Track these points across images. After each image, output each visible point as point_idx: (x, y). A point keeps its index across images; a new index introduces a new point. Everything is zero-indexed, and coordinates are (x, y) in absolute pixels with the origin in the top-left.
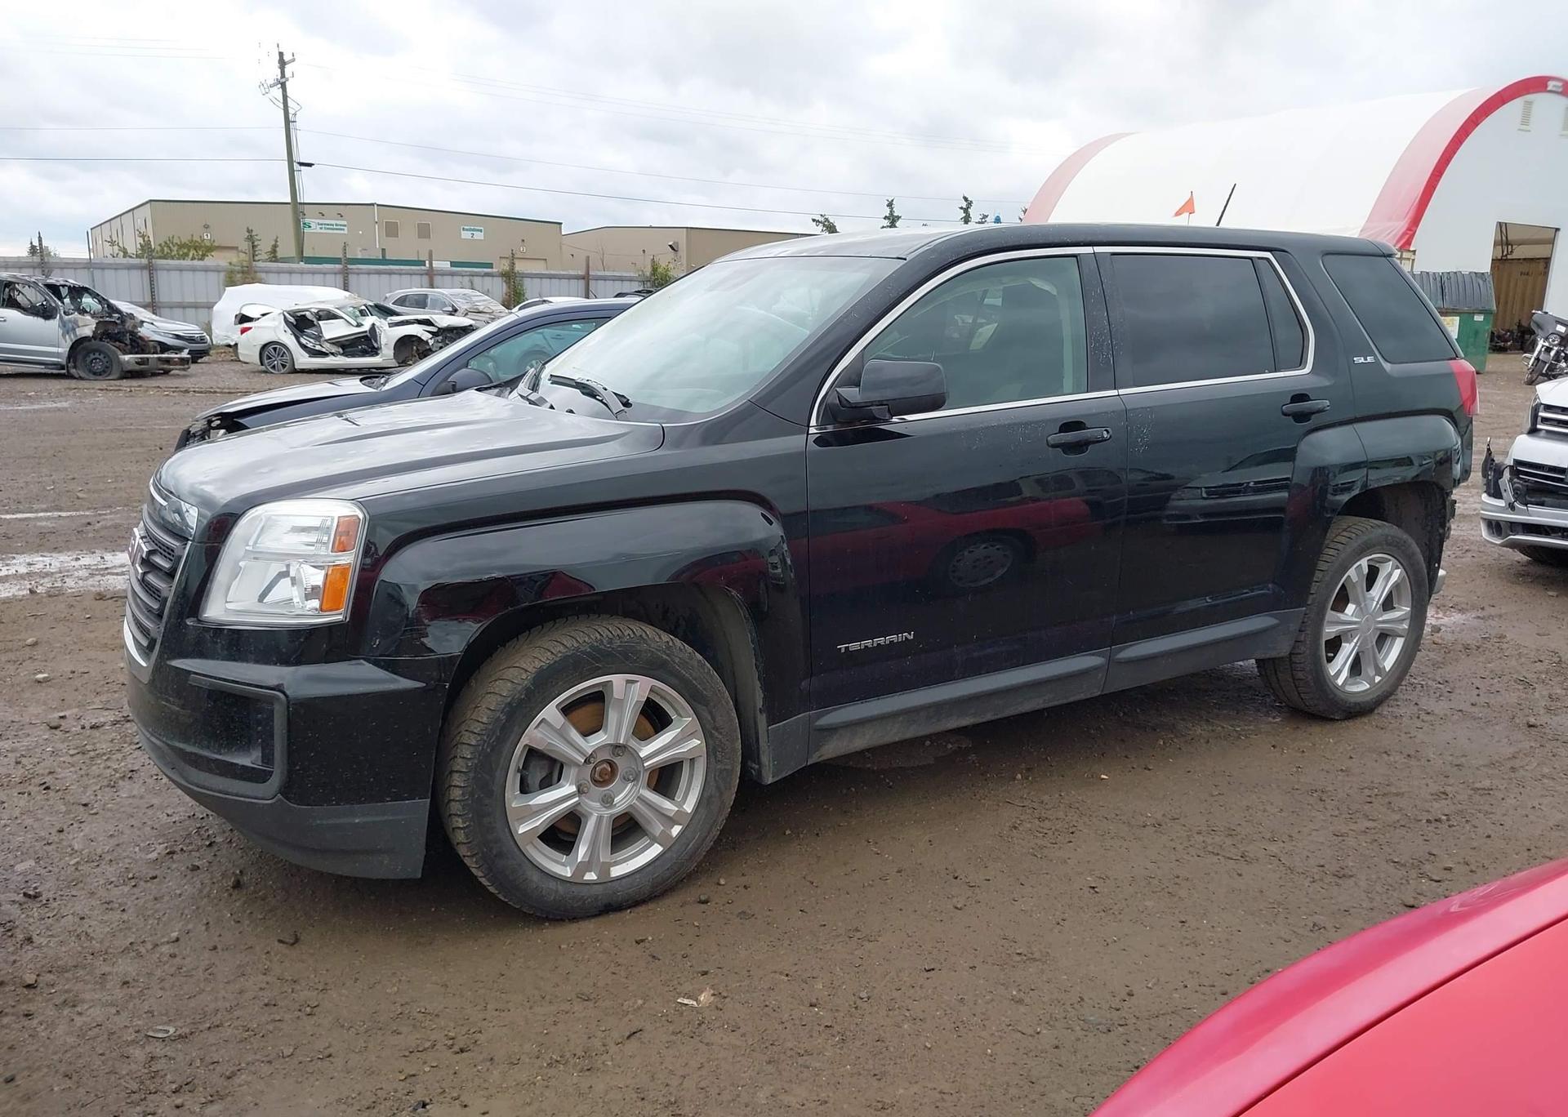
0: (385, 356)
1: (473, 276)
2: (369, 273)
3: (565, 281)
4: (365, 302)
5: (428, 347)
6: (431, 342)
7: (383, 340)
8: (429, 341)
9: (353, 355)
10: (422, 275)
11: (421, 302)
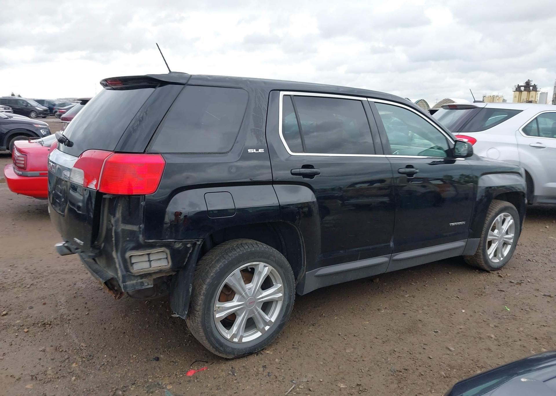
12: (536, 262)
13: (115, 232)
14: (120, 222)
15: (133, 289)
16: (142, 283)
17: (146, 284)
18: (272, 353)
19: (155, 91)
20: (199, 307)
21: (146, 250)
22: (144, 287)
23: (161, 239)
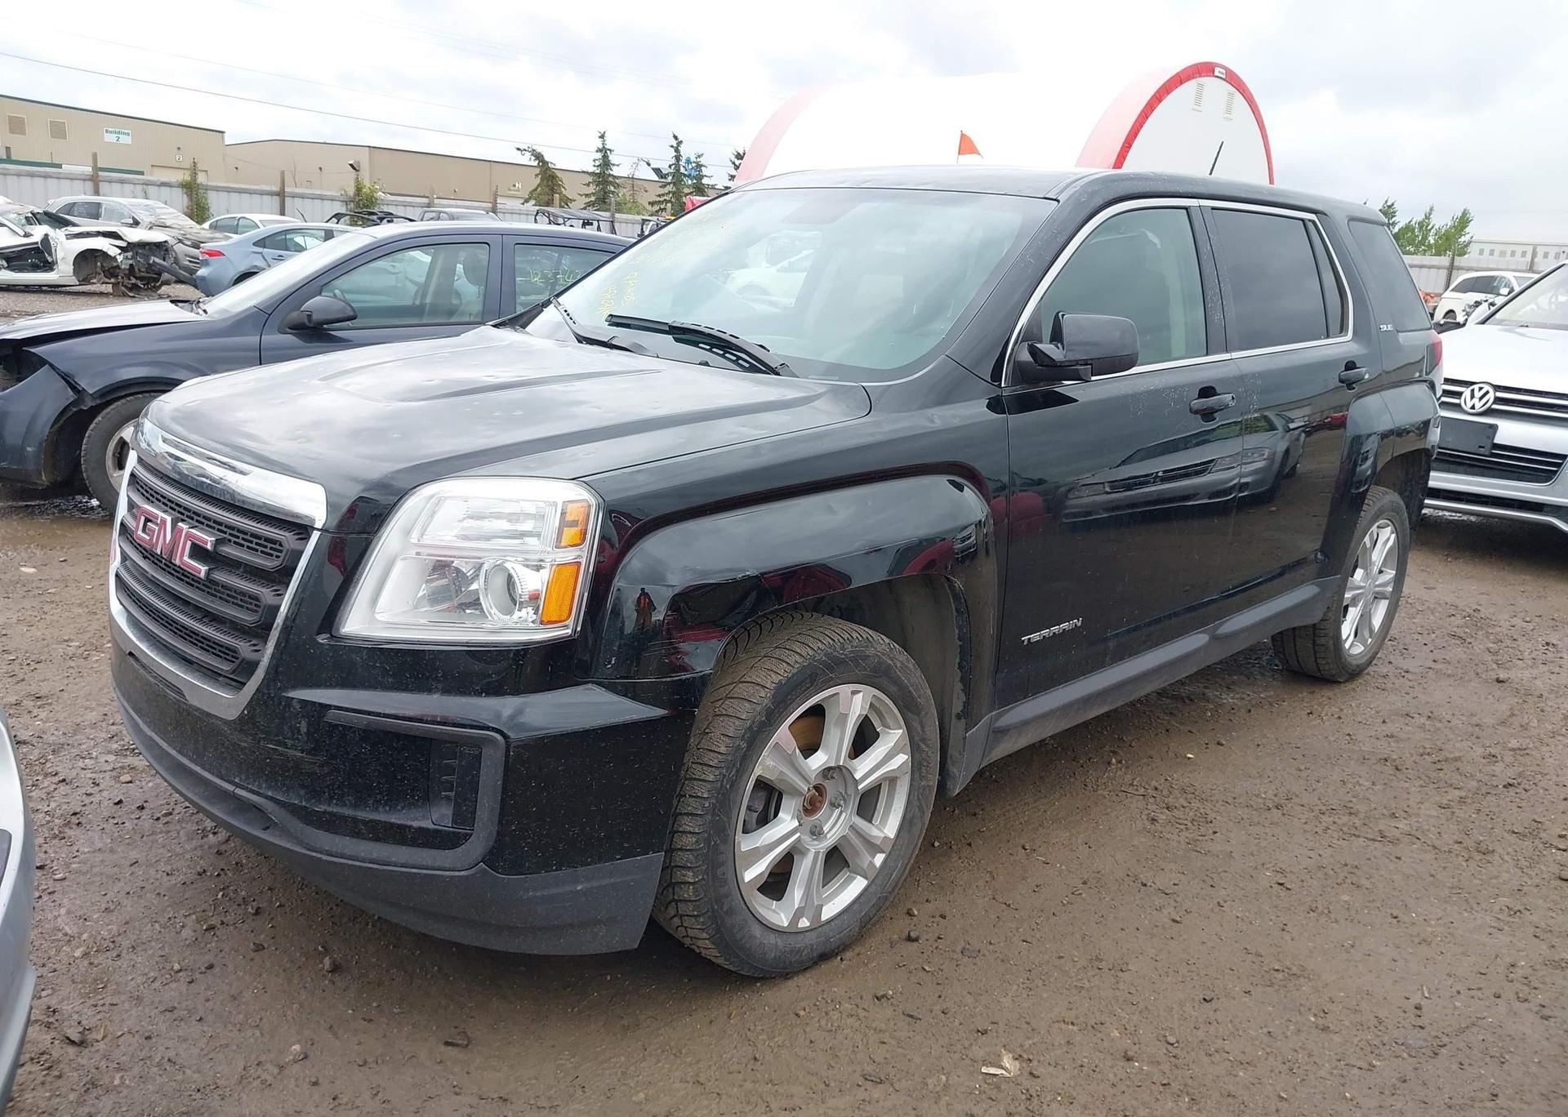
0: (63, 272)
1: (147, 185)
2: (18, 175)
3: (256, 197)
4: (32, 208)
5: (115, 264)
6: (120, 259)
7: (60, 255)
8: (118, 257)
9: (21, 270)
10: (84, 180)
11: (94, 212)
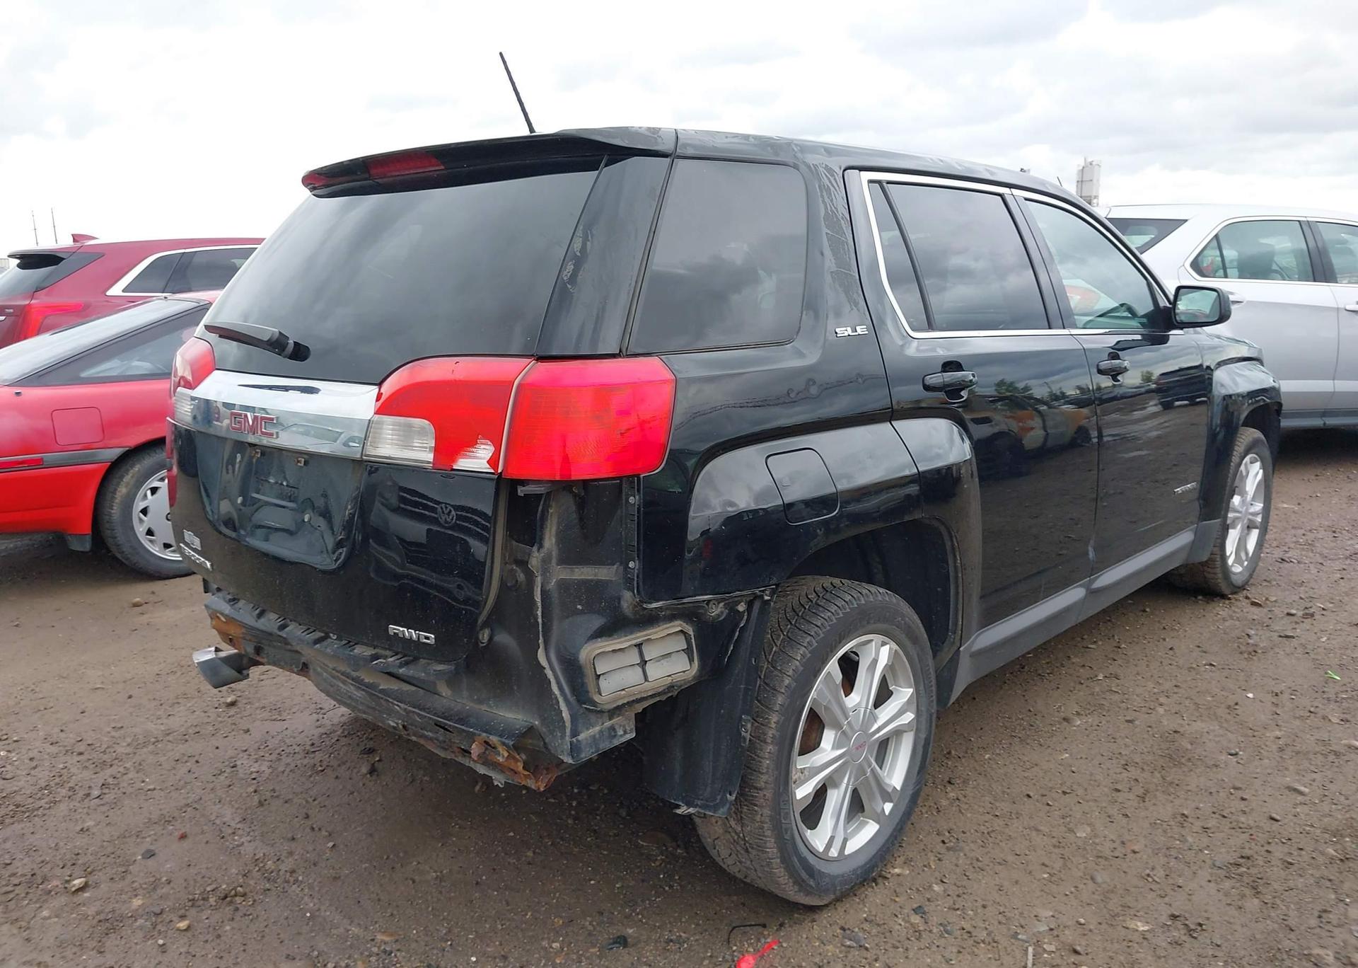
12: (1299, 562)
13: (543, 592)
14: (554, 561)
15: (594, 751)
16: (612, 728)
17: (621, 732)
18: (908, 872)
19: (598, 177)
20: (764, 778)
21: (631, 633)
22: (616, 742)
23: (679, 595)
